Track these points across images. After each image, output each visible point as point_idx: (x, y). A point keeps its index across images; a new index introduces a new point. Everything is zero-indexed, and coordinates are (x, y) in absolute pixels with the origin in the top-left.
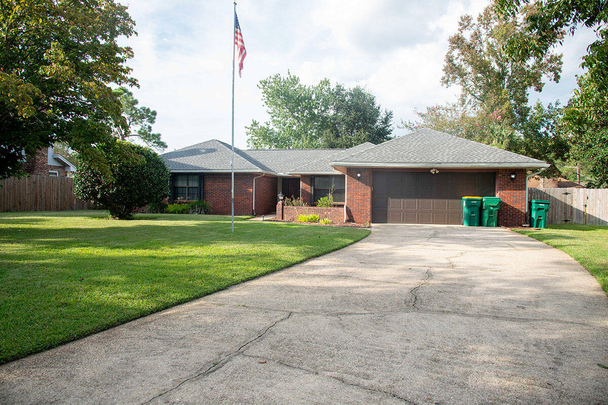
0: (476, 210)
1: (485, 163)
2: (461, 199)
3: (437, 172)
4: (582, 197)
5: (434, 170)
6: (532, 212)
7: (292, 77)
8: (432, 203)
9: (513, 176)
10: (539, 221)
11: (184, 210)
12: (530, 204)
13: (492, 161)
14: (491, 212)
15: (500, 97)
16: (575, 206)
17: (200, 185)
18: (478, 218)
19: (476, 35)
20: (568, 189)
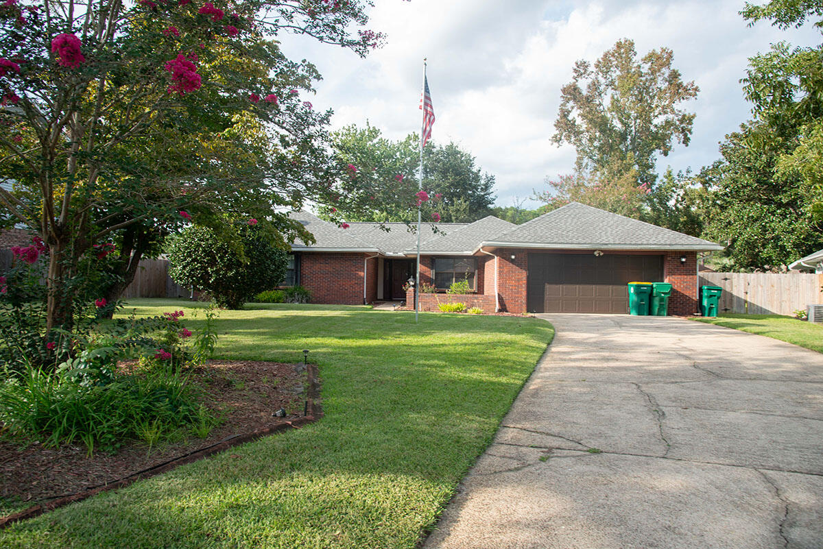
0: (646, 297)
1: (655, 244)
2: (627, 285)
3: (602, 254)
4: (742, 282)
5: (598, 252)
6: (704, 299)
7: (371, 129)
8: (594, 290)
9: (684, 260)
10: (711, 309)
11: (280, 298)
12: (701, 290)
13: (662, 242)
14: (662, 299)
15: (624, 162)
16: (735, 293)
17: (296, 266)
18: (647, 306)
19: (595, 85)
20: (727, 274)
